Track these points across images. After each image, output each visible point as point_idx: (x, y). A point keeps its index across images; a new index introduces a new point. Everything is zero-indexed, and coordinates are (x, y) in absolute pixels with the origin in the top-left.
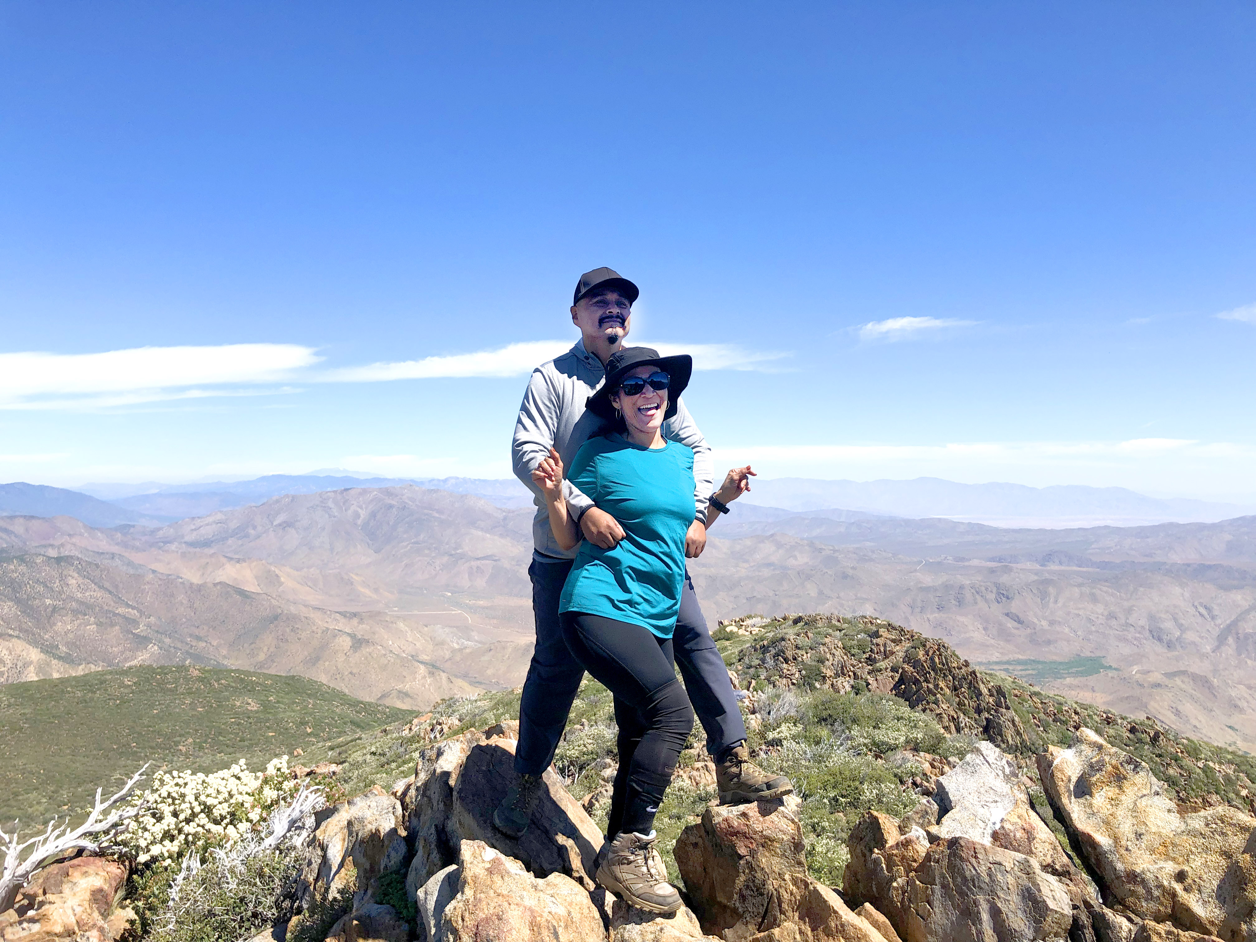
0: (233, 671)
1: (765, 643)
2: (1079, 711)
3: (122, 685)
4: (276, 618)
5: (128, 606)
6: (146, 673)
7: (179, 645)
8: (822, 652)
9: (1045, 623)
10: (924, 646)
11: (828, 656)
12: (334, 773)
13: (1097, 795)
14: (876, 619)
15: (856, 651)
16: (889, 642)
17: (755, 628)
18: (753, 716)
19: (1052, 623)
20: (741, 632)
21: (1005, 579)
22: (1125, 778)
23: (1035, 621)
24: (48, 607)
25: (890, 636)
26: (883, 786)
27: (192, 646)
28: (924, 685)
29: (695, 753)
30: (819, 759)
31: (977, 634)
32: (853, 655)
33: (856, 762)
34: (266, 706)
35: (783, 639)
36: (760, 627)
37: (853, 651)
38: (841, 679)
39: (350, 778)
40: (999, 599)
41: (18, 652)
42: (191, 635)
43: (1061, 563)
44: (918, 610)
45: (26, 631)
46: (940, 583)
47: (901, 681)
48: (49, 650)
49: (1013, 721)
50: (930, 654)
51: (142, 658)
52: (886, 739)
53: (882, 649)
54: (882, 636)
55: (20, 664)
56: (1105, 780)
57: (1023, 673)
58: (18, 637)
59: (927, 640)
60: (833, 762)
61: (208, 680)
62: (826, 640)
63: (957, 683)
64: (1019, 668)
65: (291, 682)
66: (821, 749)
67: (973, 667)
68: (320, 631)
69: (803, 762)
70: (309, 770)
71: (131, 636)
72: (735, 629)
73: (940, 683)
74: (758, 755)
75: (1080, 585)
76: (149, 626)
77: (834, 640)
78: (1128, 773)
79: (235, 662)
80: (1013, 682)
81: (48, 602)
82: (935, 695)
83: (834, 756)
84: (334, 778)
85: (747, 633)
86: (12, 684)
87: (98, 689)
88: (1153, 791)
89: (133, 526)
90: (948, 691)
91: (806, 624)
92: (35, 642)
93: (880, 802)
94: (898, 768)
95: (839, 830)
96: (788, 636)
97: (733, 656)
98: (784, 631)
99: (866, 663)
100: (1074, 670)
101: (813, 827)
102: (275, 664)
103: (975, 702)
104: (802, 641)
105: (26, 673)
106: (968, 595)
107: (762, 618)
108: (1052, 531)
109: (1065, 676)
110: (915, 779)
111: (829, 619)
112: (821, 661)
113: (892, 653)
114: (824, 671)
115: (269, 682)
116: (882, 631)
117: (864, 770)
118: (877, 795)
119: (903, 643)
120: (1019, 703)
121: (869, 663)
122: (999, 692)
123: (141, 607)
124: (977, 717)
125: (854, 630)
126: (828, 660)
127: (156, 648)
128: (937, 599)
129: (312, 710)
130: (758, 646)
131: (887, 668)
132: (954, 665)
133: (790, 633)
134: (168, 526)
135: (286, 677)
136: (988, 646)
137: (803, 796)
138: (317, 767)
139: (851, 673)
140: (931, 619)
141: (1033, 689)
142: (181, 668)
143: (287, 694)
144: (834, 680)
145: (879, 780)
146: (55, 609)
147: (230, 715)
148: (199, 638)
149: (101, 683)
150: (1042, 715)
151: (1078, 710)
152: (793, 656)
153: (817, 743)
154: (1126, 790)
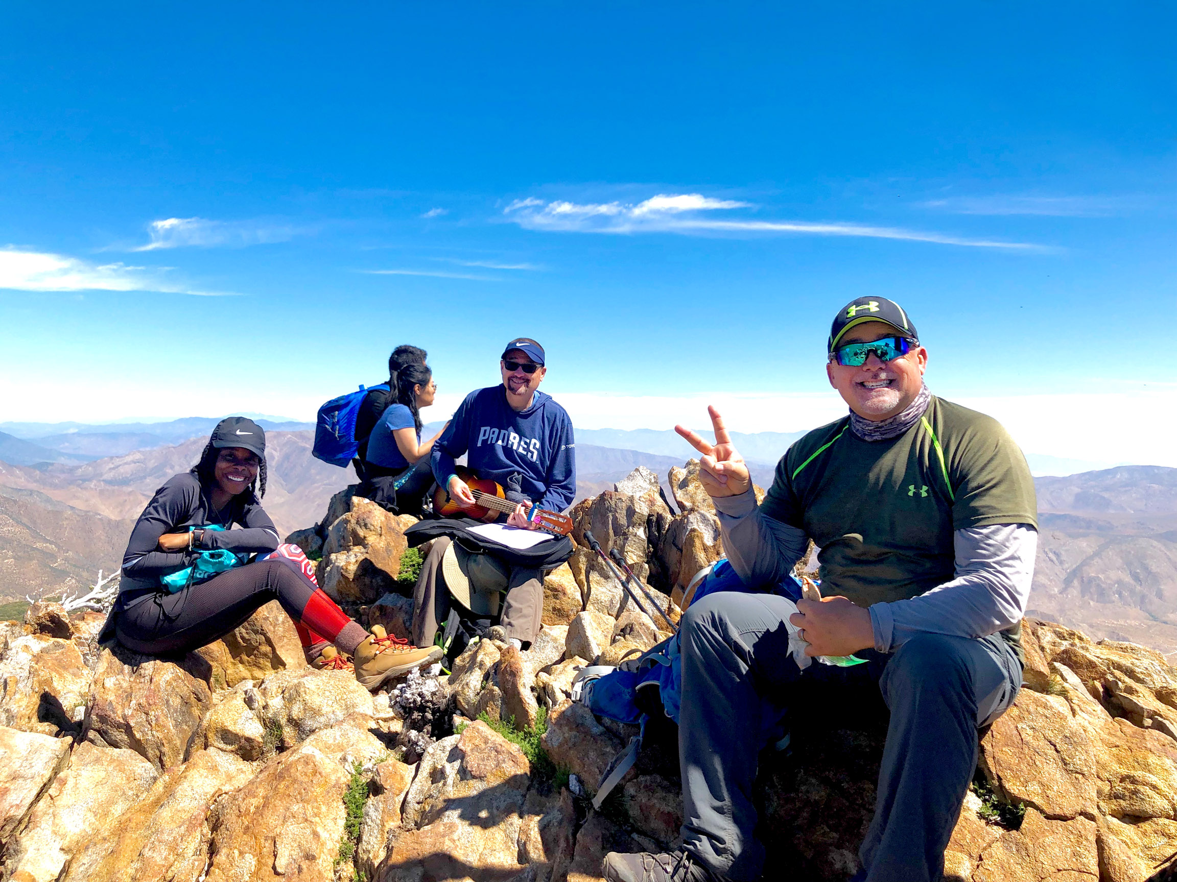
5: (46, 541)
71: (48, 569)
76: (67, 560)
89: (52, 464)
123: (59, 541)
127: (74, 581)
134: (87, 465)
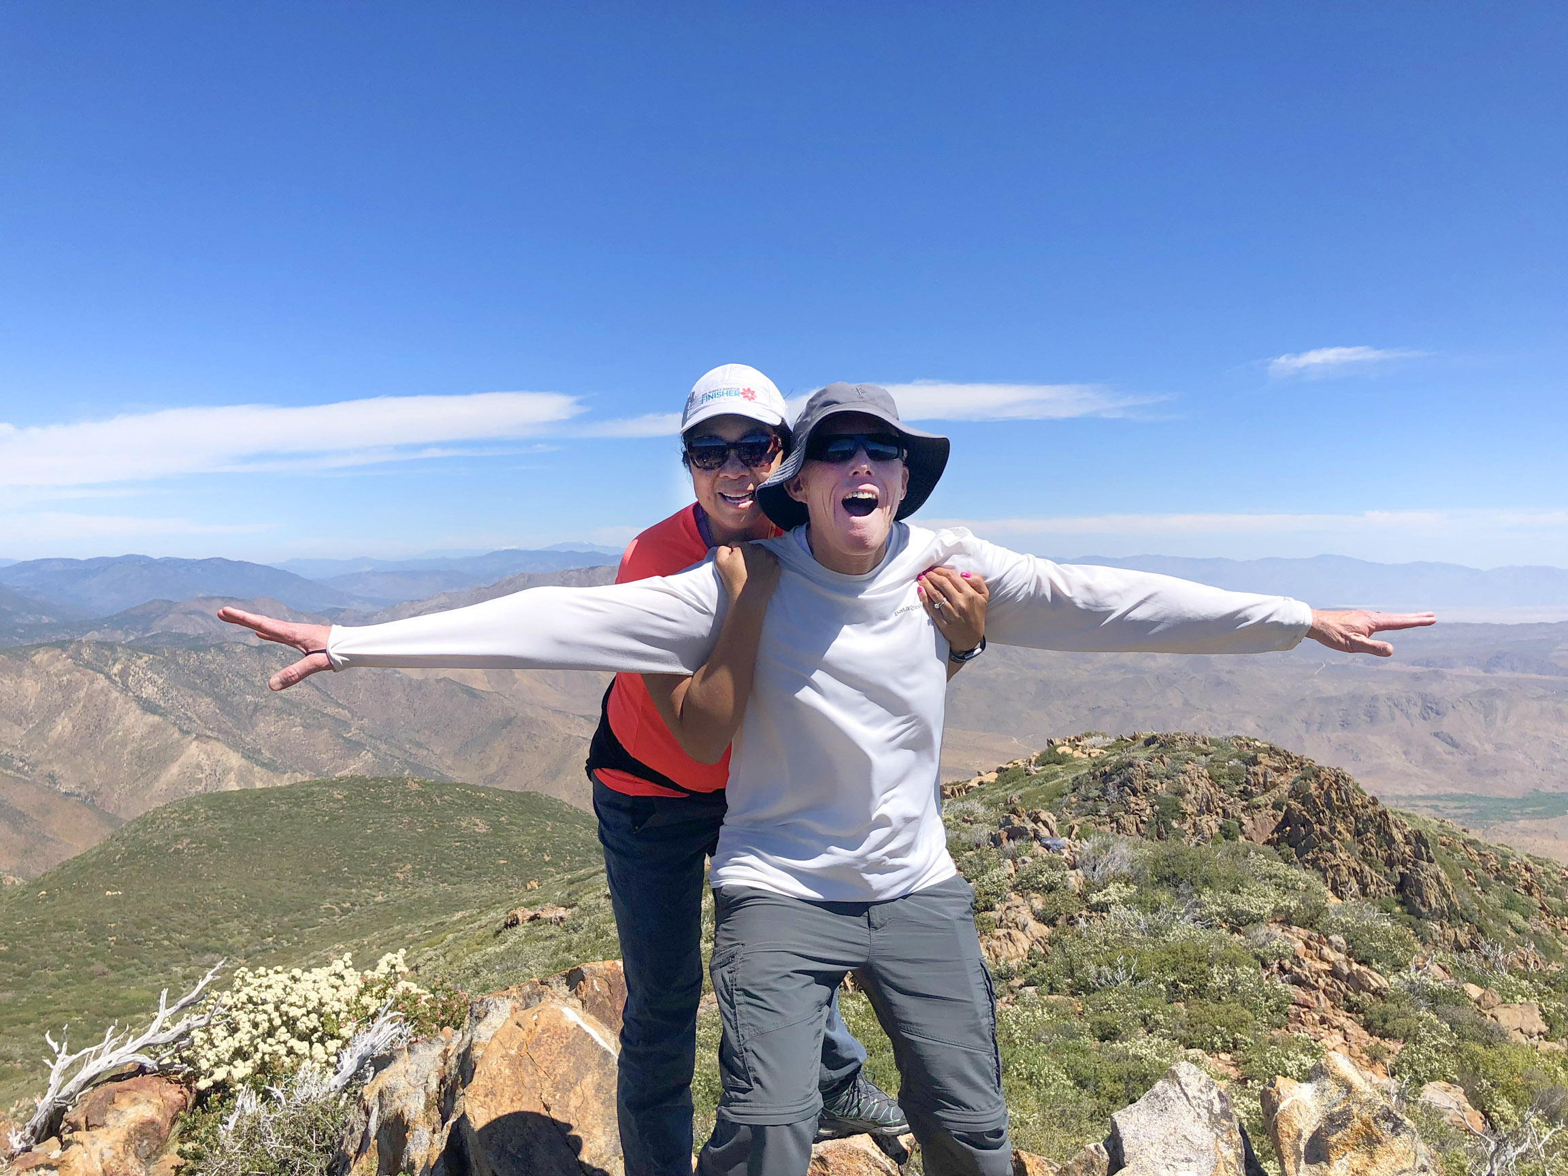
0: (457, 785)
1: (1108, 769)
2: (1532, 867)
3: (331, 799)
4: (508, 722)
5: (339, 705)
6: (358, 786)
7: (397, 753)
8: (1182, 782)
9: (1488, 747)
10: (1317, 776)
11: (1190, 787)
12: (561, 919)
13: (1336, 1164)
14: (1255, 740)
15: (1227, 781)
16: (1269, 770)
17: (1094, 750)
18: (1073, 872)
19: (1499, 747)
20: (1077, 754)
21: (1434, 689)
22: (1379, 1142)
23: (1476, 744)
24: (248, 706)
25: (1272, 764)
26: (1238, 970)
27: (411, 754)
28: (1317, 827)
29: (997, 917)
30: (1155, 931)
31: (1394, 759)
32: (1223, 787)
33: (1204, 936)
34: (496, 827)
35: (1131, 765)
36: (1102, 748)
37: (1222, 782)
38: (1205, 818)
39: (580, 926)
40: (1426, 716)
41: (217, 757)
42: (410, 741)
43: (1513, 669)
44: (1315, 727)
45: (226, 732)
46: (1345, 692)
47: (1286, 821)
48: (251, 755)
49: (1438, 879)
50: (1325, 787)
51: (356, 766)
52: (1246, 908)
53: (1261, 780)
54: (1261, 763)
55: (219, 770)
56: (1350, 1142)
57: (1459, 812)
58: (217, 739)
59: (1321, 769)
60: (1173, 935)
61: (429, 796)
62: (1188, 767)
63: (1360, 826)
64: (1452, 804)
65: (526, 799)
66: (1159, 919)
67: (1384, 804)
68: (561, 739)
69: (1135, 935)
70: (533, 914)
71: (341, 740)
72: (1069, 750)
73: (1338, 825)
74: (1077, 922)
75: (1539, 698)
76: (361, 729)
77: (1197, 768)
78: (1383, 1135)
79: (463, 774)
80: (1440, 826)
81: (249, 698)
82: (1330, 840)
83: (1175, 928)
84: (561, 924)
85: (1084, 756)
86: (211, 794)
87: (305, 803)
88: (1418, 1165)
89: (344, 610)
90: (1348, 837)
91: (1161, 745)
92: (236, 746)
93: (1234, 991)
94: (1260, 947)
95: (1178, 1026)
96: (1136, 761)
97: (1066, 784)
98: (1132, 754)
99: (1239, 796)
100: (1529, 810)
101: (1144, 1020)
102: (507, 778)
103: (1385, 851)
104: (1156, 767)
105: (226, 781)
106: (1383, 709)
107: (1105, 736)
108: (1501, 626)
109: (1518, 817)
110: (1283, 962)
111: (1192, 740)
112: (1181, 793)
113: (1274, 785)
114: (1184, 806)
115: (501, 799)
116: (1261, 756)
117: (1215, 948)
118: (1230, 981)
119: (1290, 773)
120: (1448, 854)
121: (1244, 797)
122: (1419, 839)
123: (353, 706)
124: (1389, 871)
125: (1225, 755)
126: (1189, 792)
127: (370, 755)
128: (1341, 713)
129: (550, 834)
130: (1098, 773)
131: (1266, 805)
132: (1357, 802)
133: (1140, 756)
134: (384, 611)
135: (520, 794)
136: (1409, 775)
137: (1132, 980)
138: (542, 910)
139: (1219, 810)
140: (1332, 739)
141: (1467, 836)
142: (399, 781)
143: (521, 814)
144: (1197, 818)
145: (1233, 963)
146: (257, 708)
147: (455, 837)
148: (419, 745)
149: (308, 796)
150: (1480, 871)
151: (1531, 865)
152: (1144, 786)
153: (1156, 910)
154: (1378, 1160)
